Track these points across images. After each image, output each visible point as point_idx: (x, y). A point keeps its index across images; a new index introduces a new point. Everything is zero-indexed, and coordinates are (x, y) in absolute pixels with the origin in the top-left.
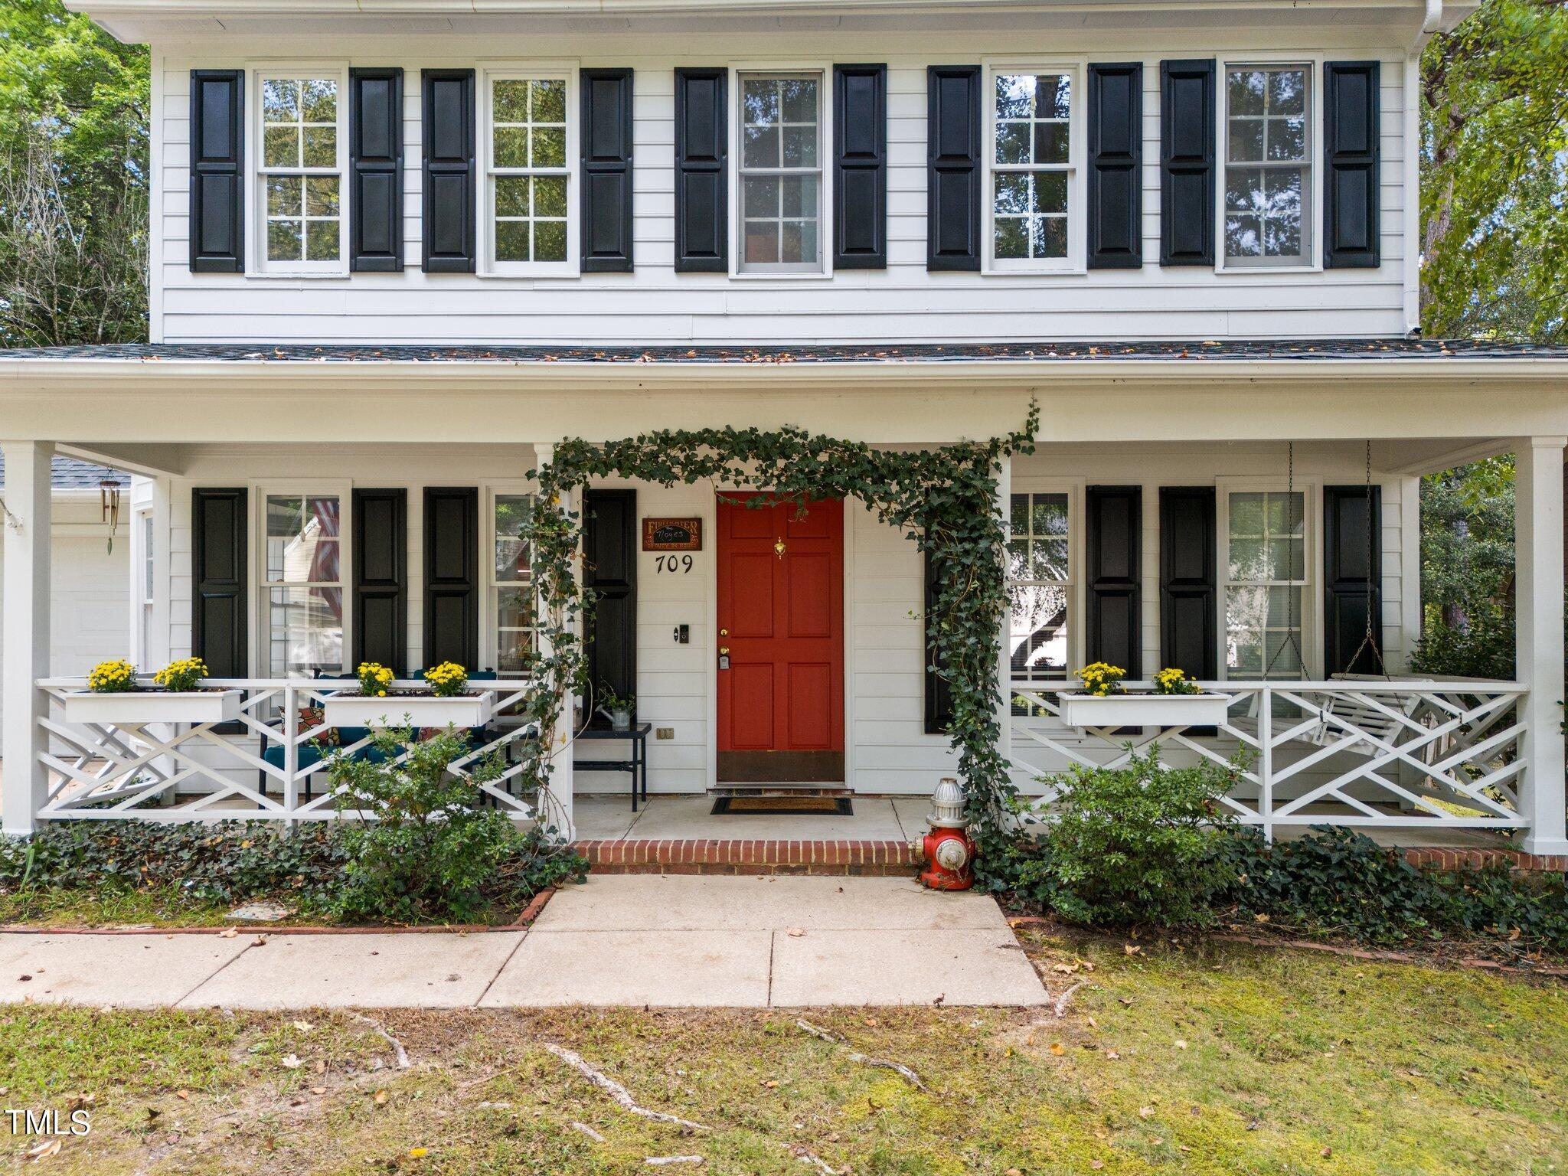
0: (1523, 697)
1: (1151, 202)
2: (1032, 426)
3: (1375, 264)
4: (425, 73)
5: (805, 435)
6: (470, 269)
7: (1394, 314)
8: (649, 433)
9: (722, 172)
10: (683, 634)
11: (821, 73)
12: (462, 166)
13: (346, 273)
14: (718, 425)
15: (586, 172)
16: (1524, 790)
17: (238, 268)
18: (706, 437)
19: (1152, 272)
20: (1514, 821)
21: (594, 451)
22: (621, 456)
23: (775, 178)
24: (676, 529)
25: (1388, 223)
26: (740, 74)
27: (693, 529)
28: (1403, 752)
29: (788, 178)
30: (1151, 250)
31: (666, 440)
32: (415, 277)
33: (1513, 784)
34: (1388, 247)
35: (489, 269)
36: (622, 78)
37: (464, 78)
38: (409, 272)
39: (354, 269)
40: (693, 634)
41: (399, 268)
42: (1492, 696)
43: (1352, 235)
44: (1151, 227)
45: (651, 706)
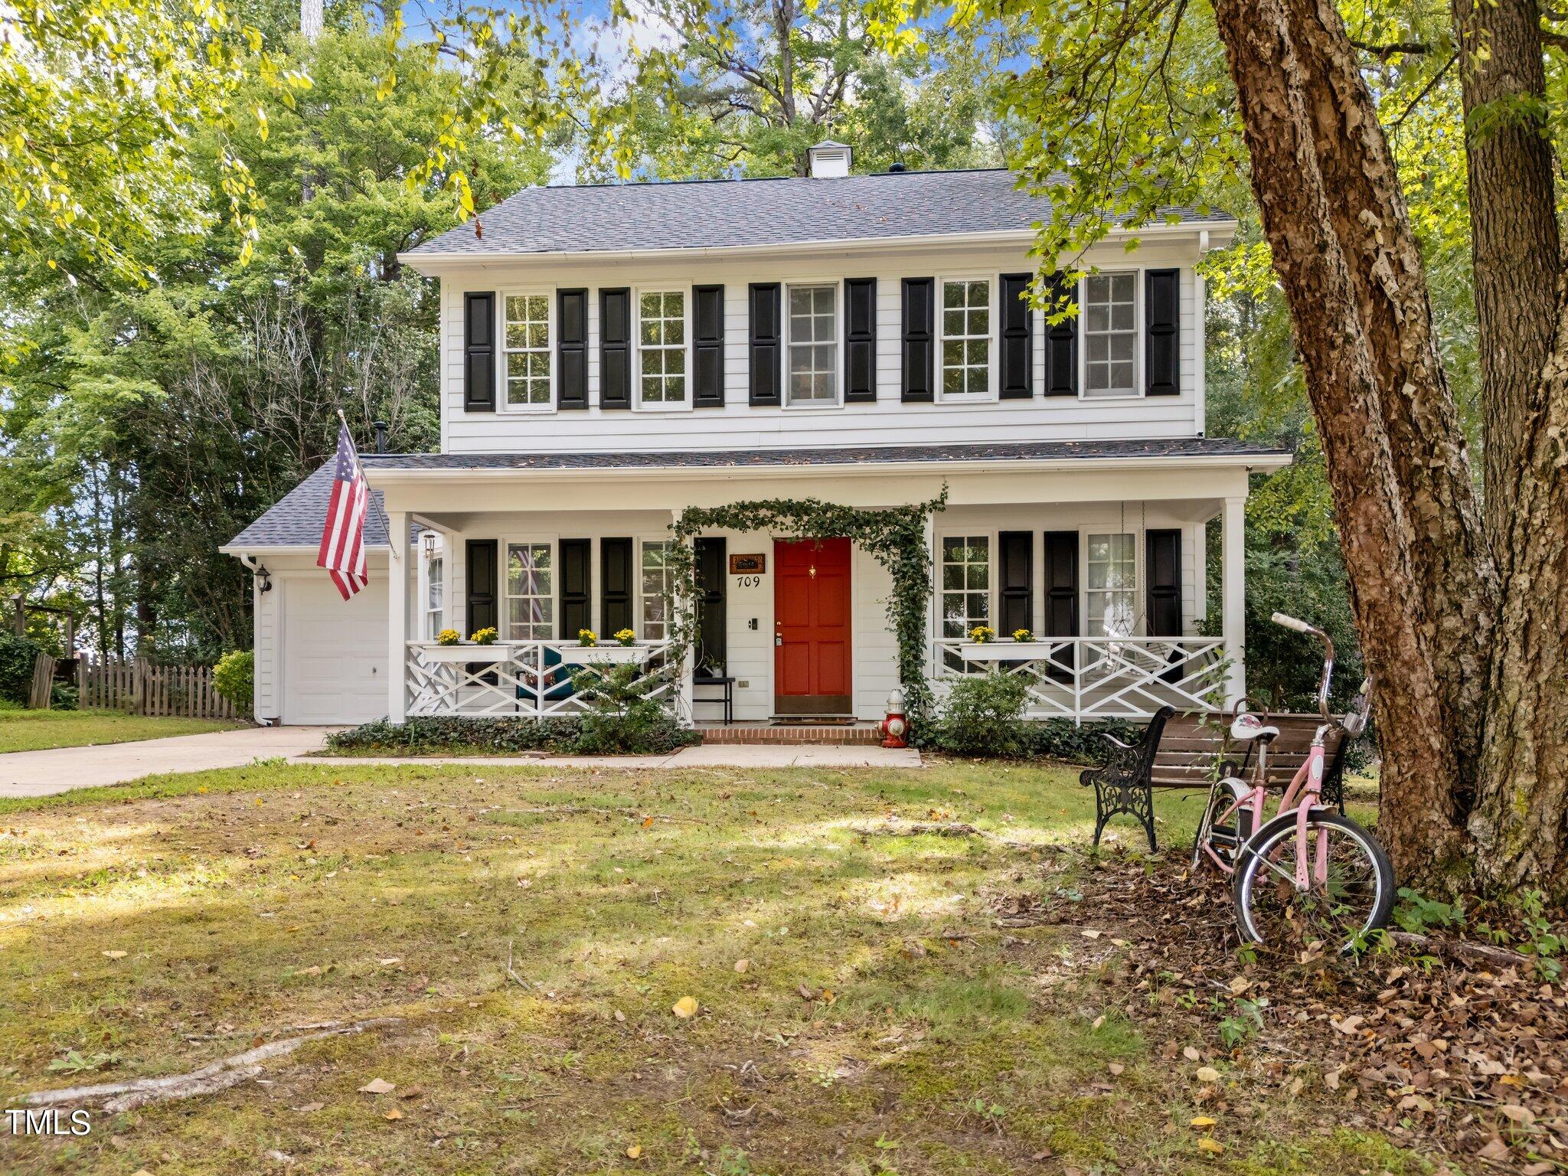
0: (1223, 644)
1: (1039, 357)
2: (944, 496)
3: (1177, 393)
4: (601, 290)
5: (818, 503)
6: (628, 407)
7: (1188, 424)
8: (733, 503)
9: (778, 345)
10: (754, 624)
11: (837, 284)
12: (623, 345)
13: (555, 410)
14: (771, 498)
15: (696, 347)
17: (492, 408)
18: (765, 505)
19: (1038, 400)
21: (704, 513)
22: (719, 517)
23: (809, 348)
24: (750, 561)
25: (1185, 368)
26: (788, 285)
27: (760, 561)
28: (1154, 676)
29: (817, 347)
30: (1038, 386)
31: (743, 507)
32: (595, 412)
34: (1185, 383)
35: (638, 406)
36: (718, 290)
37: (623, 293)
38: (592, 409)
39: (560, 407)
40: (760, 624)
41: (585, 406)
42: (1208, 644)
44: (1038, 372)
45: (736, 666)
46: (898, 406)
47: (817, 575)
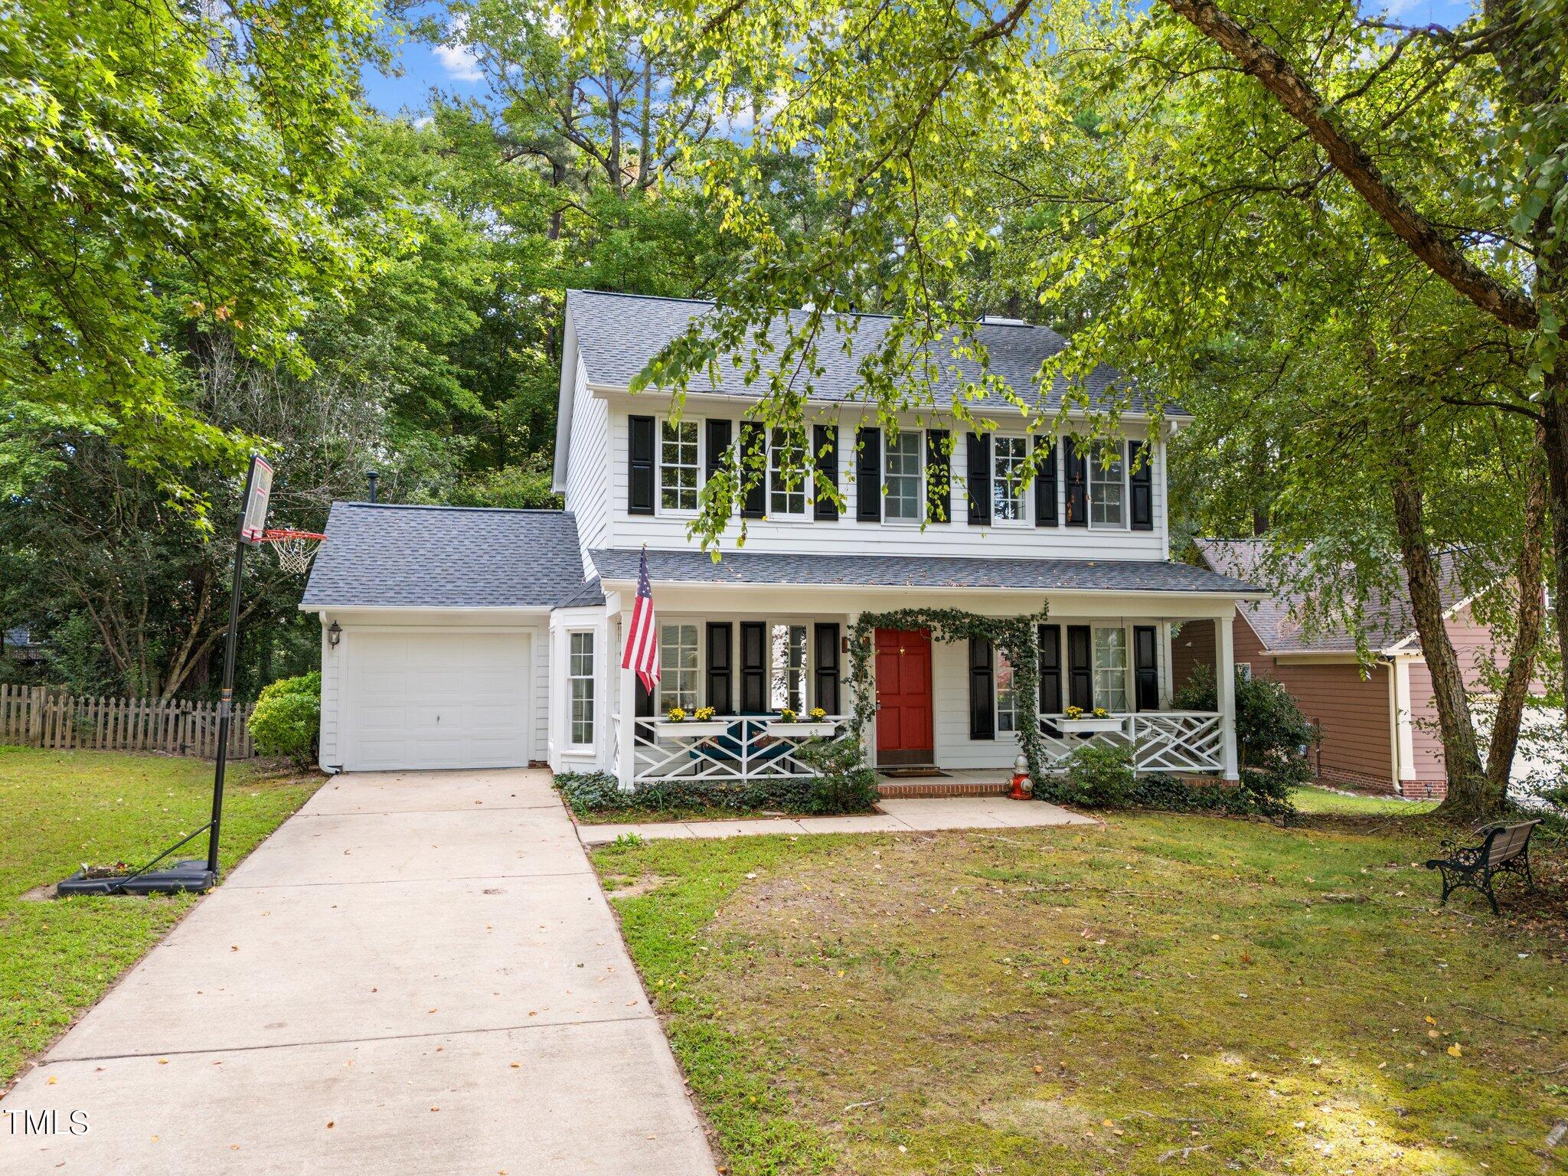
0: (1221, 718)
1: (1061, 498)
3: (1151, 529)
4: (742, 423)
7: (1158, 552)
9: (878, 476)
11: (921, 432)
16: (1222, 754)
19: (1062, 528)
20: (1219, 767)
21: (875, 617)
23: (898, 478)
25: (1155, 511)
26: (885, 431)
28: (1180, 741)
29: (904, 479)
30: (1062, 519)
32: (736, 520)
33: (1217, 753)
34: (1156, 522)
35: (770, 517)
42: (1208, 719)
43: (1142, 517)
44: (1061, 509)
46: (965, 527)
47: (907, 654)
